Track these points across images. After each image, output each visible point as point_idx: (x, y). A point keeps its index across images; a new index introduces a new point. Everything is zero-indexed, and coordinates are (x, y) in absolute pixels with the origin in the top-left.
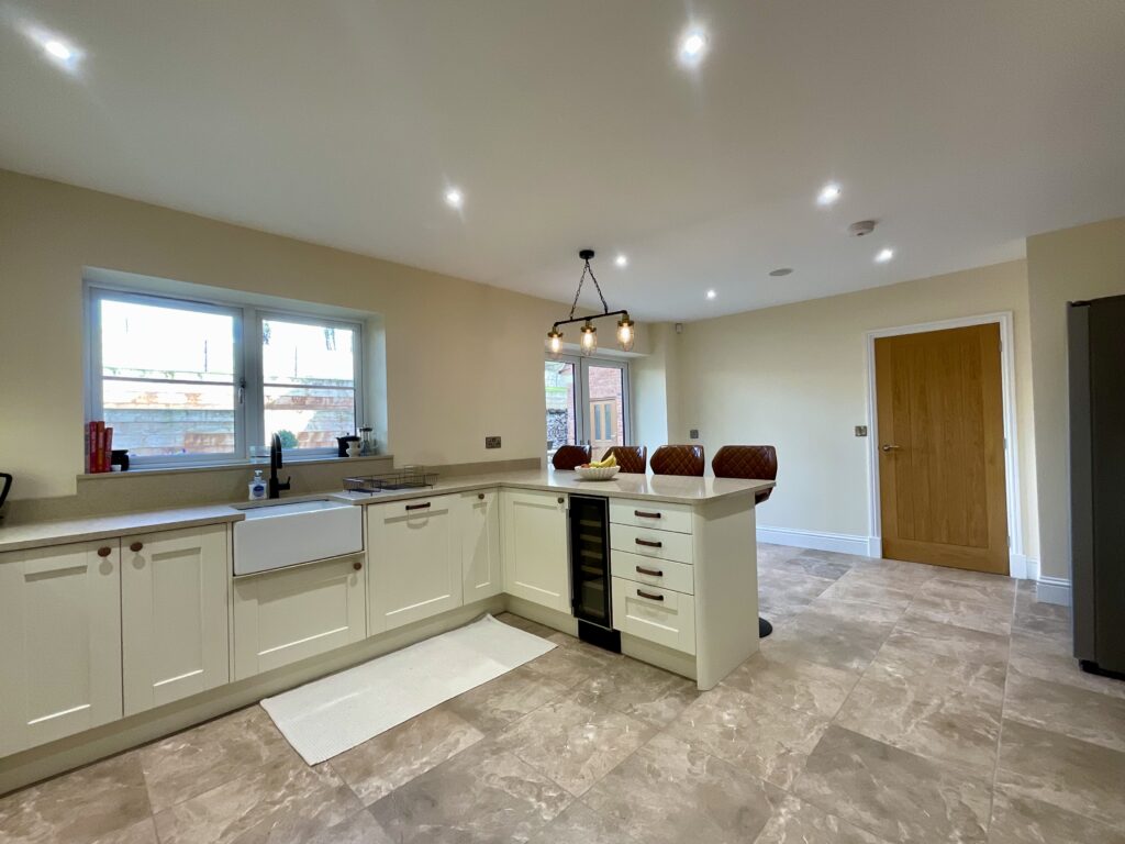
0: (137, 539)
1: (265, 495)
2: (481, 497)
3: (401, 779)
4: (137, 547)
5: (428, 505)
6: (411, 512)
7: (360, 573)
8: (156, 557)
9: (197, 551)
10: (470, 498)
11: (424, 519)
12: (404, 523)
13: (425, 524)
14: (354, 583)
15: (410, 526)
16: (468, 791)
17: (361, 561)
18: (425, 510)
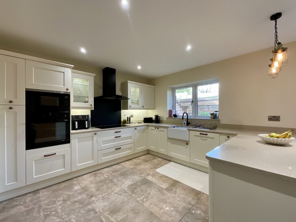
0: (158, 127)
1: (185, 125)
2: (228, 137)
3: (154, 181)
4: (158, 128)
5: (207, 135)
6: (201, 135)
7: (188, 146)
8: (160, 131)
9: (164, 131)
10: (224, 136)
11: (206, 138)
12: (200, 138)
13: (207, 140)
14: (187, 148)
15: (201, 139)
16: (147, 188)
17: (188, 143)
18: (206, 136)
